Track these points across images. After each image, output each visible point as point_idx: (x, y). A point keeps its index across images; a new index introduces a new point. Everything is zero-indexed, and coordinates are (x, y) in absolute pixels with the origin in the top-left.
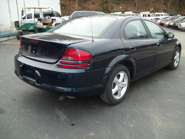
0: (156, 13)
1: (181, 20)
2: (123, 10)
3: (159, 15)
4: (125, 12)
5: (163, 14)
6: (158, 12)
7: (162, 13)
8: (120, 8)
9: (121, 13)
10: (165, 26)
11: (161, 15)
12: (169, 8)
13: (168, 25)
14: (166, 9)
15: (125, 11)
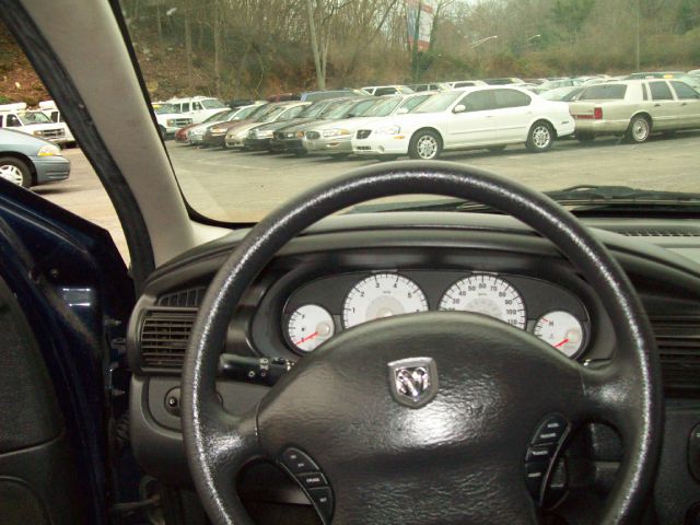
0: (174, 101)
1: (299, 117)
2: (31, 95)
3: (186, 107)
4: (41, 104)
5: (200, 100)
6: (178, 94)
7: (198, 99)
8: (18, 85)
9: (24, 105)
10: (230, 149)
11: (194, 104)
12: (216, 79)
13: (247, 141)
14: (205, 84)
15: (42, 100)
